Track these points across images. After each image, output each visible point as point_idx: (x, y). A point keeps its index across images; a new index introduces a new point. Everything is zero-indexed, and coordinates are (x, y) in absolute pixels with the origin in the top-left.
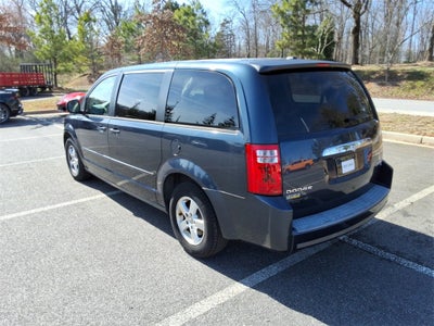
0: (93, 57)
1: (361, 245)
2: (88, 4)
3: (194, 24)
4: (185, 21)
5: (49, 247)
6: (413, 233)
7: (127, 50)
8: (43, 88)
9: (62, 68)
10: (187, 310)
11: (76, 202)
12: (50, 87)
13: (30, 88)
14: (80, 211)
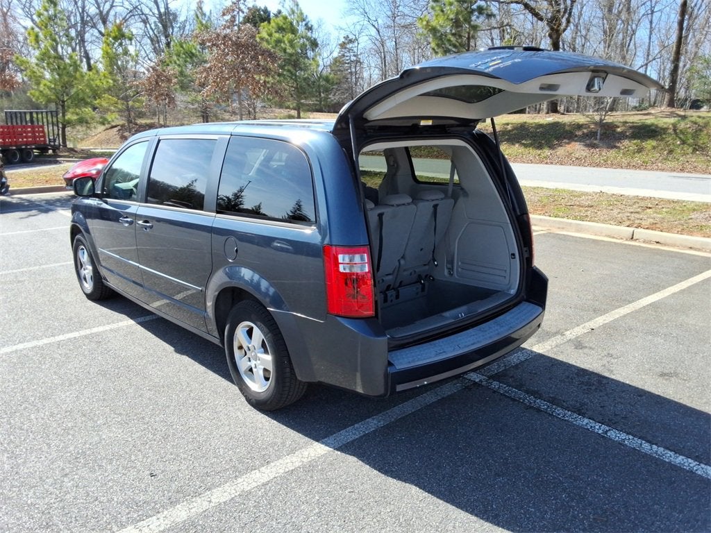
0: (126, 99)
1: (504, 388)
2: (120, 10)
3: (292, 46)
4: (279, 41)
5: (44, 398)
6: (582, 372)
7: (184, 87)
8: (43, 149)
9: (75, 117)
10: (240, 480)
11: (88, 332)
12: (55, 148)
13: (21, 150)
14: (93, 345)
